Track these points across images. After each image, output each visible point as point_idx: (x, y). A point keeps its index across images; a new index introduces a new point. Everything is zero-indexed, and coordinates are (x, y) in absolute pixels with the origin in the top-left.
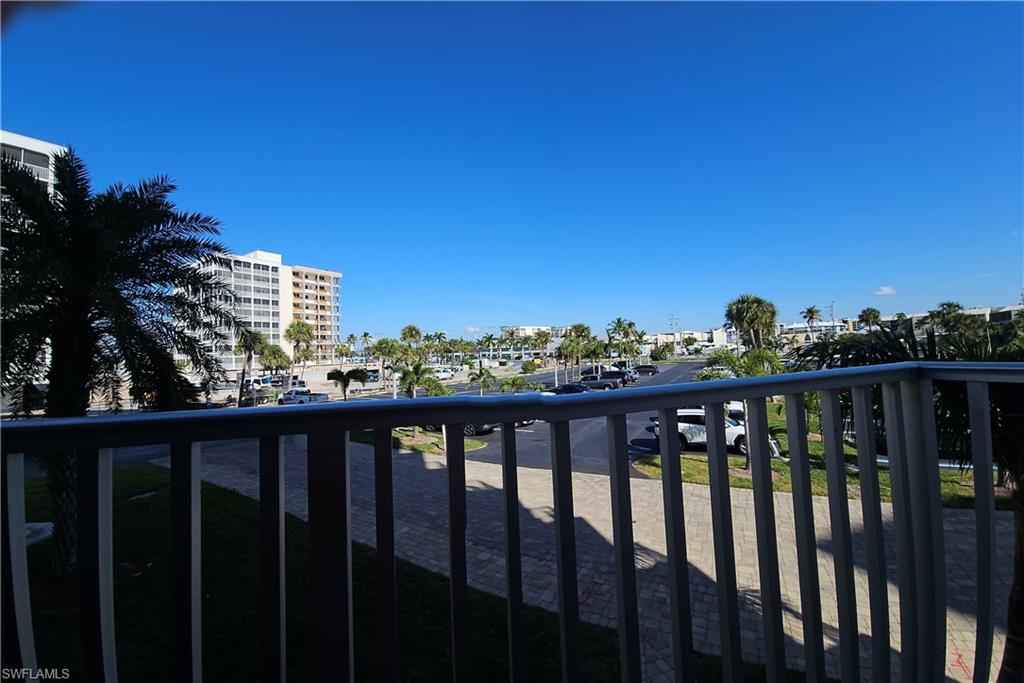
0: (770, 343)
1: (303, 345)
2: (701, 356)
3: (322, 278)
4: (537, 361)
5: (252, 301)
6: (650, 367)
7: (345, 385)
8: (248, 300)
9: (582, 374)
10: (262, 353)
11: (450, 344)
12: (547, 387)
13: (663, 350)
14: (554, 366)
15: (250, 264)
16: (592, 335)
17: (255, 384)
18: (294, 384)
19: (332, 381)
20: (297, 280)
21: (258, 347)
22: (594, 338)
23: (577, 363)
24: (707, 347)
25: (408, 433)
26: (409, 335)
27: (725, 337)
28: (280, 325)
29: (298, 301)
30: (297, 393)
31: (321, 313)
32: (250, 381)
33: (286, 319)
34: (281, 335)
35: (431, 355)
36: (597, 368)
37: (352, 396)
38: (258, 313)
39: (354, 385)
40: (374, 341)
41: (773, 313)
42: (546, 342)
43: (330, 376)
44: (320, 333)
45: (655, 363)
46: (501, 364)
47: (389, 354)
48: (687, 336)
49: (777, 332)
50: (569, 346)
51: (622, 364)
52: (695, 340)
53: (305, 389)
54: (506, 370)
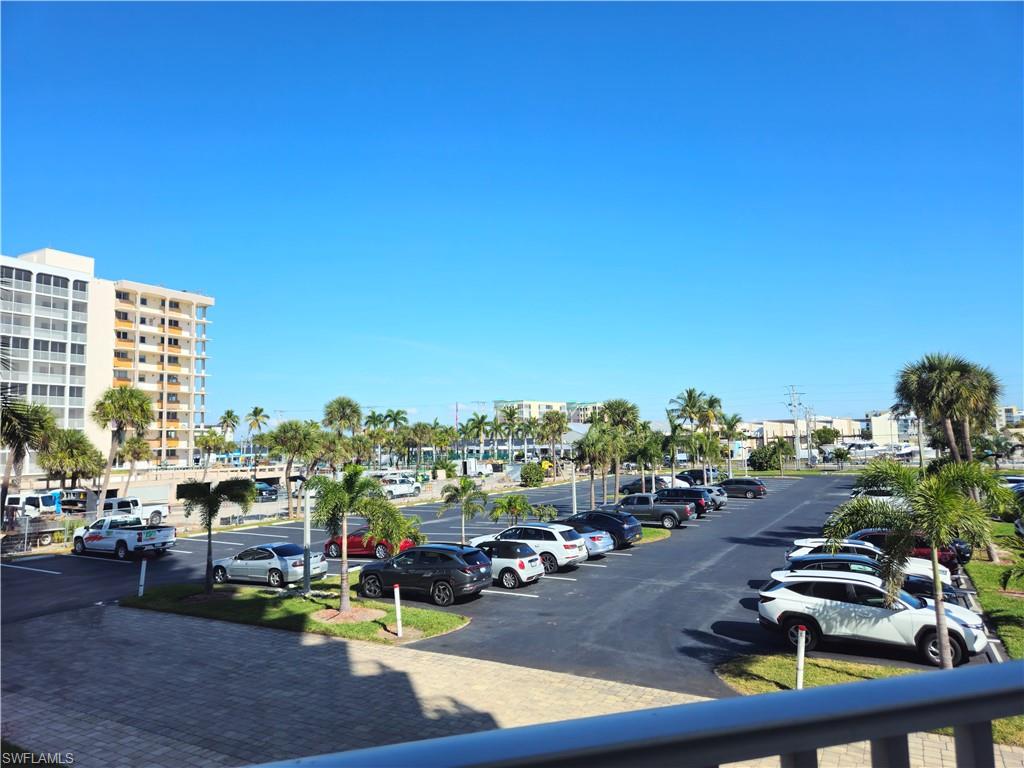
0: (985, 445)
1: (130, 432)
2: (847, 465)
3: (175, 305)
4: (546, 465)
5: (31, 344)
6: (749, 482)
7: (211, 511)
8: (24, 343)
9: (621, 491)
10: (45, 447)
11: (415, 430)
12: (560, 514)
13: (775, 451)
14: (570, 475)
15: (30, 273)
16: (641, 420)
17: (28, 508)
18: (108, 507)
19: (182, 500)
20: (124, 307)
21: (39, 435)
22: (645, 426)
23: (613, 470)
24: (860, 447)
25: (330, 602)
26: (337, 415)
27: (895, 431)
28: (86, 392)
29: (124, 346)
30: (114, 525)
31: (169, 369)
32: (16, 501)
33: (99, 380)
34: (87, 413)
35: (378, 450)
36: (648, 481)
37: (225, 529)
38: (42, 369)
39: (228, 509)
40: (272, 425)
41: (992, 391)
42: (560, 431)
43: (184, 491)
44: (166, 408)
45: (757, 476)
46: (497, 468)
47: (299, 450)
48: (820, 427)
49: (1001, 422)
50: (598, 441)
51: (695, 476)
52: (836, 434)
53: (130, 518)
54: (502, 480)
